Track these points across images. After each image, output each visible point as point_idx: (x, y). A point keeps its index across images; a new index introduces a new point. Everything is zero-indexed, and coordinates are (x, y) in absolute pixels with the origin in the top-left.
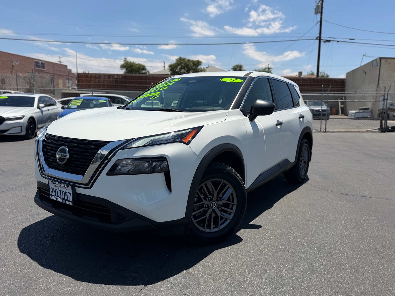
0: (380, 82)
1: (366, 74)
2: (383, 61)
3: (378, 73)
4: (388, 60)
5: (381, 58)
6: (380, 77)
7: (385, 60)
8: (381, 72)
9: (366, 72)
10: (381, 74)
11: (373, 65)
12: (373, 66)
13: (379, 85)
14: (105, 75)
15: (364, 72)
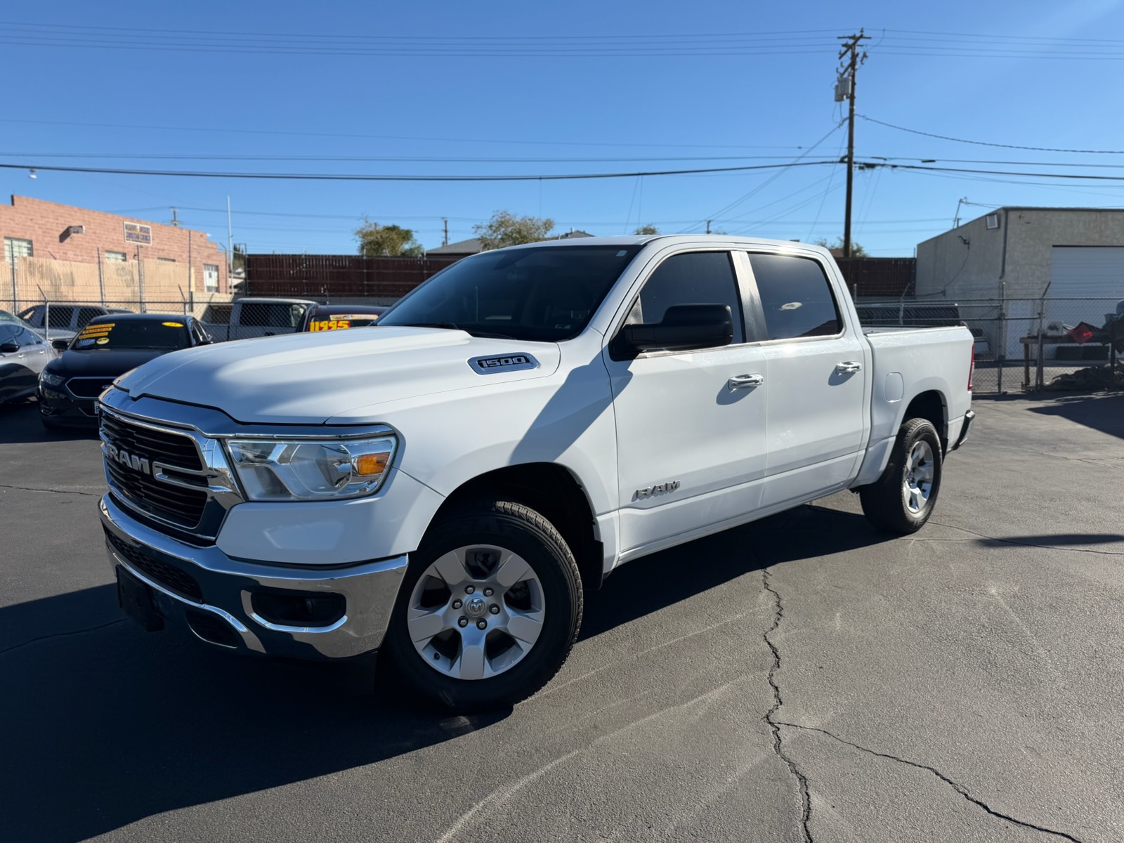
0: (1008, 268)
1: (969, 248)
2: (1012, 215)
3: (1002, 245)
4: (1024, 213)
5: (1007, 210)
6: (1007, 256)
7: (1018, 214)
8: (1007, 244)
9: (968, 244)
10: (1008, 248)
11: (989, 227)
12: (988, 229)
13: (1005, 276)
14: (316, 259)
15: (965, 243)
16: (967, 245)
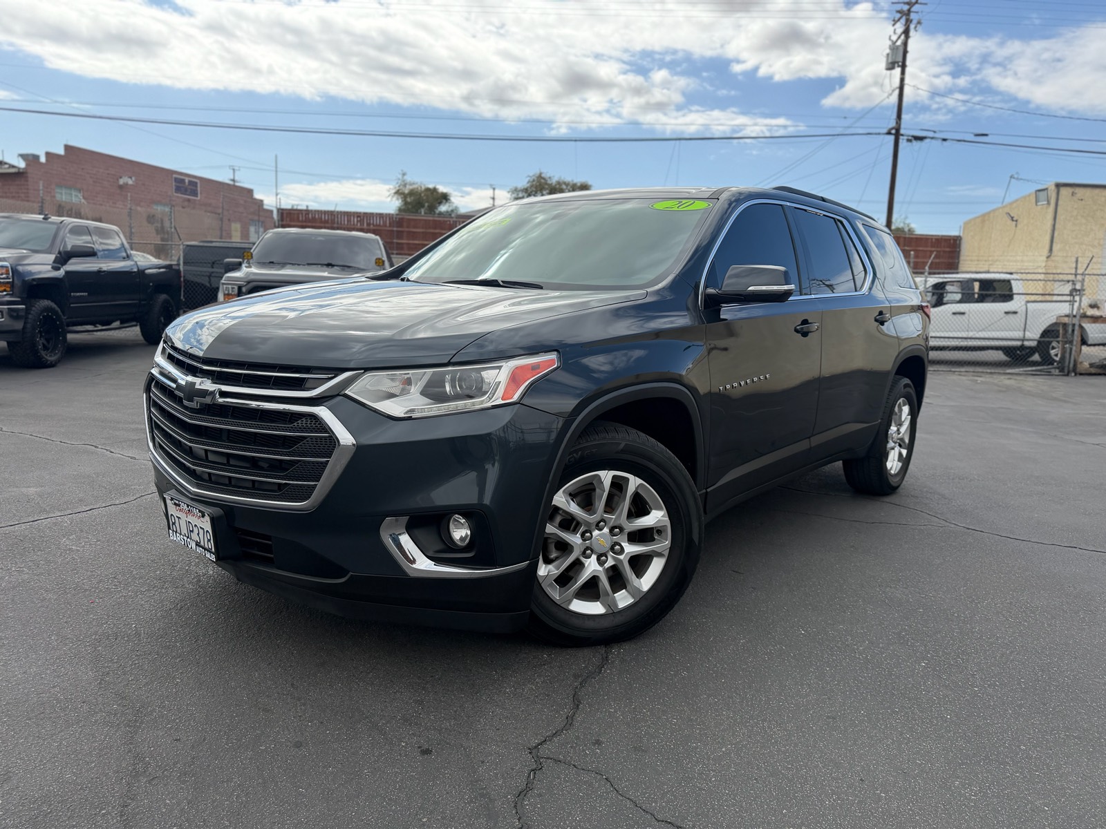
0: (1055, 247)
1: (1016, 226)
2: (1065, 192)
3: (1051, 223)
4: (1077, 190)
5: (1059, 186)
6: (1056, 236)
7: (1070, 190)
8: (1057, 221)
9: (1016, 221)
10: (1057, 226)
11: (1039, 204)
12: (1037, 205)
13: (1053, 255)
14: (348, 216)
15: (1013, 220)
16: (1014, 223)
